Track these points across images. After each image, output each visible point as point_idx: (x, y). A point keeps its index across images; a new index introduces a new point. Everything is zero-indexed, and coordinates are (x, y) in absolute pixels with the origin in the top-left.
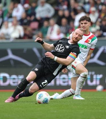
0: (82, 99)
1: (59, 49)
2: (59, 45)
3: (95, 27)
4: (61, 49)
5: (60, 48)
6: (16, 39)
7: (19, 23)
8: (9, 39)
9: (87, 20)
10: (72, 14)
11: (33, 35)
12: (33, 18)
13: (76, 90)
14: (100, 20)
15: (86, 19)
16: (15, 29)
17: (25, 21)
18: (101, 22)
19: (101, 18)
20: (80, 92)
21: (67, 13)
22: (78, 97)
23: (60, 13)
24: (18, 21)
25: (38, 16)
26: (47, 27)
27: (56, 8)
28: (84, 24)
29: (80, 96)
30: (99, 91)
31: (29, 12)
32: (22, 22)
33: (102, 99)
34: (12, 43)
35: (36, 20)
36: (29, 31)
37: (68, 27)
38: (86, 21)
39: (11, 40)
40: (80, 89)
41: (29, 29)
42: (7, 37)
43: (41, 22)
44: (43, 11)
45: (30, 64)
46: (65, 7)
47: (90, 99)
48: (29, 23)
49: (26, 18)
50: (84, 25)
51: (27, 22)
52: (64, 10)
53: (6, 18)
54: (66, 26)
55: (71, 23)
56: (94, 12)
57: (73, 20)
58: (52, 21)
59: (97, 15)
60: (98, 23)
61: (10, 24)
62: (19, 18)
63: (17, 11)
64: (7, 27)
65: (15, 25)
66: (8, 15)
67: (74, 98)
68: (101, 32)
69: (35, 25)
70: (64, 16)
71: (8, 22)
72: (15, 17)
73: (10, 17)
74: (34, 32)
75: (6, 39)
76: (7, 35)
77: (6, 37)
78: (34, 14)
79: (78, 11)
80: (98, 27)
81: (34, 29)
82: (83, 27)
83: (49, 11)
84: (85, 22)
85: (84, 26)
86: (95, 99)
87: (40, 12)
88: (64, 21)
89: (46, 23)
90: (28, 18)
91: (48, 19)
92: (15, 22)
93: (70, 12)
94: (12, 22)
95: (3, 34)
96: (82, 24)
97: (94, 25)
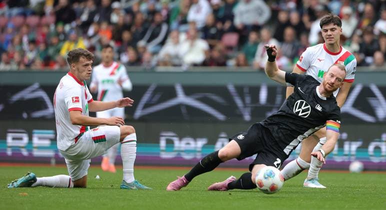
0: (322, 187)
1: (301, 110)
2: (299, 101)
3: (349, 45)
4: (303, 111)
5: (303, 108)
6: (195, 65)
7: (201, 34)
8: (180, 65)
9: (336, 22)
10: (306, 19)
11: (228, 58)
12: (227, 25)
13: (310, 169)
14: (359, 32)
15: (333, 22)
16: (192, 46)
17: (213, 31)
18: (361, 36)
19: (362, 29)
20: (317, 174)
21: (294, 17)
22: (313, 183)
23: (283, 17)
24: (198, 31)
25: (238, 21)
26: (256, 44)
27: (274, 6)
28: (329, 31)
29: (316, 182)
30: (354, 173)
31: (221, 14)
32: (206, 33)
33: (360, 188)
34: (185, 72)
35: (233, 29)
36: (220, 51)
37: (297, 44)
38: (334, 25)
39: (184, 68)
40: (317, 167)
41: (220, 46)
42: (176, 61)
43: (243, 33)
44: (248, 11)
45: (221, 117)
46: (292, 5)
47: (336, 187)
48: (220, 34)
49: (214, 26)
50: (329, 33)
51: (216, 34)
52: (289, 11)
53: (174, 25)
54: (292, 42)
55: (303, 37)
56: (349, 16)
57: (308, 31)
58: (265, 33)
59: (354, 22)
60: (356, 38)
61: (183, 37)
62: (200, 25)
63: (198, 11)
64: (177, 42)
65: (192, 39)
66: (180, 18)
67: (304, 184)
68: (362, 56)
69: (231, 39)
70: (288, 23)
71: (179, 32)
72: (194, 23)
73: (184, 21)
74: (230, 53)
75: (175, 65)
76: (177, 57)
77: (174, 61)
78: (231, 17)
79: (318, 14)
80: (355, 47)
81: (230, 48)
82: (328, 37)
83: (260, 12)
84: (331, 26)
85: (331, 35)
86: (348, 187)
87: (242, 14)
88: (289, 32)
89: (253, 36)
90: (219, 26)
91: (257, 28)
92: (192, 33)
93: (301, 15)
94: (187, 32)
95: (169, 56)
96: (326, 31)
97: (347, 42)
